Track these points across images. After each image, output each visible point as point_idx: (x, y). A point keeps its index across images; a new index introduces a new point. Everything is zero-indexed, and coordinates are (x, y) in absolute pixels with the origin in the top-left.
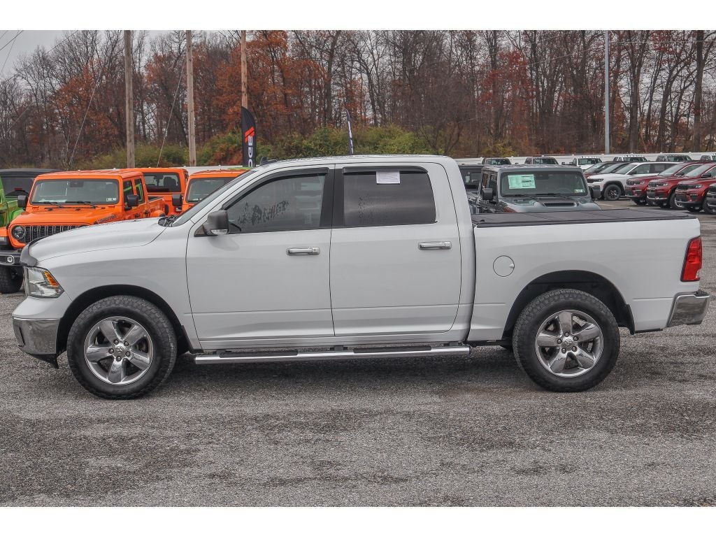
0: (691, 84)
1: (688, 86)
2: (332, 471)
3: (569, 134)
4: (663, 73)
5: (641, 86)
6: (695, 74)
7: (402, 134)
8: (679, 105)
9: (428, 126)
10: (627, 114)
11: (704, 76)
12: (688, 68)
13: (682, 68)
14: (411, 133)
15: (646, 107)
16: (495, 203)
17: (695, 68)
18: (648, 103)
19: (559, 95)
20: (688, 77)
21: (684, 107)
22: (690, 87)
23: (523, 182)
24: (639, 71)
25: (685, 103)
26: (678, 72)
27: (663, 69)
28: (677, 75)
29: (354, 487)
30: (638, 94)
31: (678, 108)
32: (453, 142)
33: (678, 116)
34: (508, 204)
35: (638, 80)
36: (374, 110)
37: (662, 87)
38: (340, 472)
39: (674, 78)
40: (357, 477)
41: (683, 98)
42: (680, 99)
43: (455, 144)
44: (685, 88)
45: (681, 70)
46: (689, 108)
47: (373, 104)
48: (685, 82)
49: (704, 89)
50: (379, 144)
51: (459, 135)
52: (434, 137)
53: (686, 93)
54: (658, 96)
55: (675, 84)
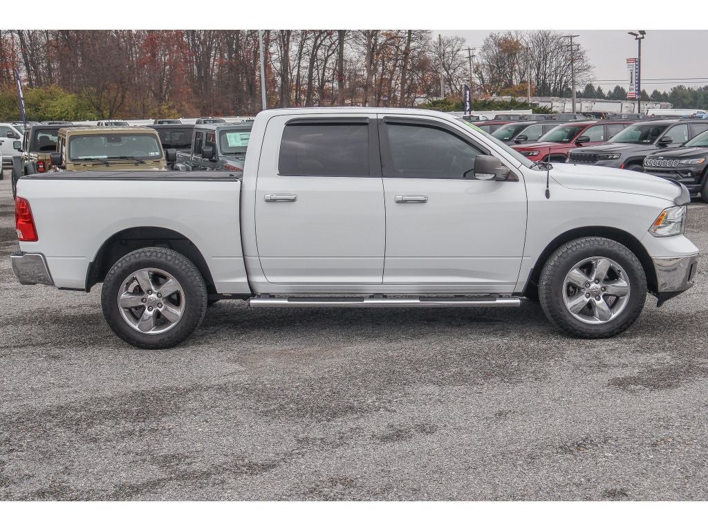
0: (333, 53)
1: (330, 55)
2: (183, 467)
3: (227, 97)
4: (309, 42)
5: (290, 53)
6: (337, 43)
7: (64, 96)
8: (324, 71)
9: (92, 88)
10: (279, 79)
11: (344, 46)
12: (331, 37)
13: (325, 38)
14: (73, 95)
15: (295, 73)
16: (215, 161)
17: (336, 38)
18: (296, 70)
19: (214, 59)
20: (330, 47)
21: (328, 74)
22: (333, 55)
23: (242, 139)
24: (288, 39)
25: (329, 70)
26: (322, 41)
27: (309, 39)
28: (320, 44)
29: (223, 482)
30: (288, 60)
31: (323, 75)
32: (118, 104)
33: (323, 82)
34: (228, 161)
35: (288, 48)
36: (29, 71)
37: (308, 55)
38: (194, 466)
39: (319, 47)
40: (220, 469)
41: (327, 65)
42: (325, 67)
43: (119, 106)
44: (328, 56)
45: (324, 39)
46: (333, 75)
47: (26, 64)
48: (328, 51)
49: (345, 58)
50: (40, 106)
51: (123, 97)
52: (97, 99)
53: (330, 61)
54: (305, 63)
55: (320, 52)
